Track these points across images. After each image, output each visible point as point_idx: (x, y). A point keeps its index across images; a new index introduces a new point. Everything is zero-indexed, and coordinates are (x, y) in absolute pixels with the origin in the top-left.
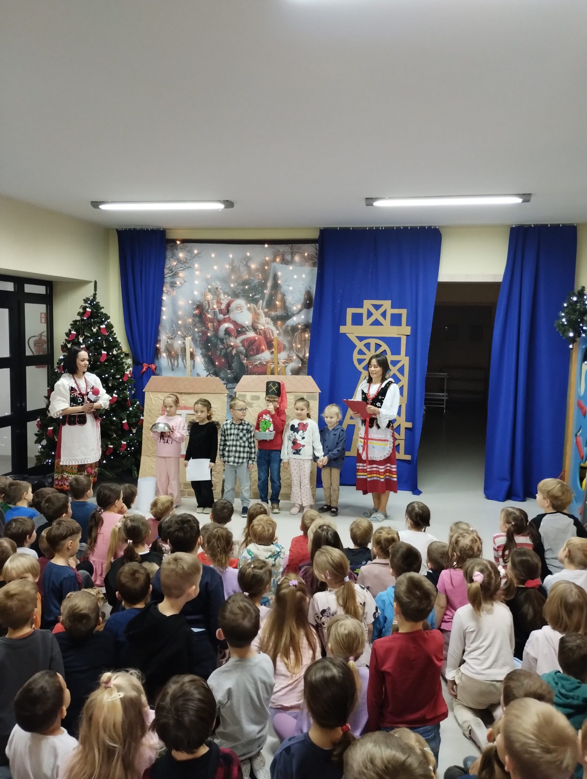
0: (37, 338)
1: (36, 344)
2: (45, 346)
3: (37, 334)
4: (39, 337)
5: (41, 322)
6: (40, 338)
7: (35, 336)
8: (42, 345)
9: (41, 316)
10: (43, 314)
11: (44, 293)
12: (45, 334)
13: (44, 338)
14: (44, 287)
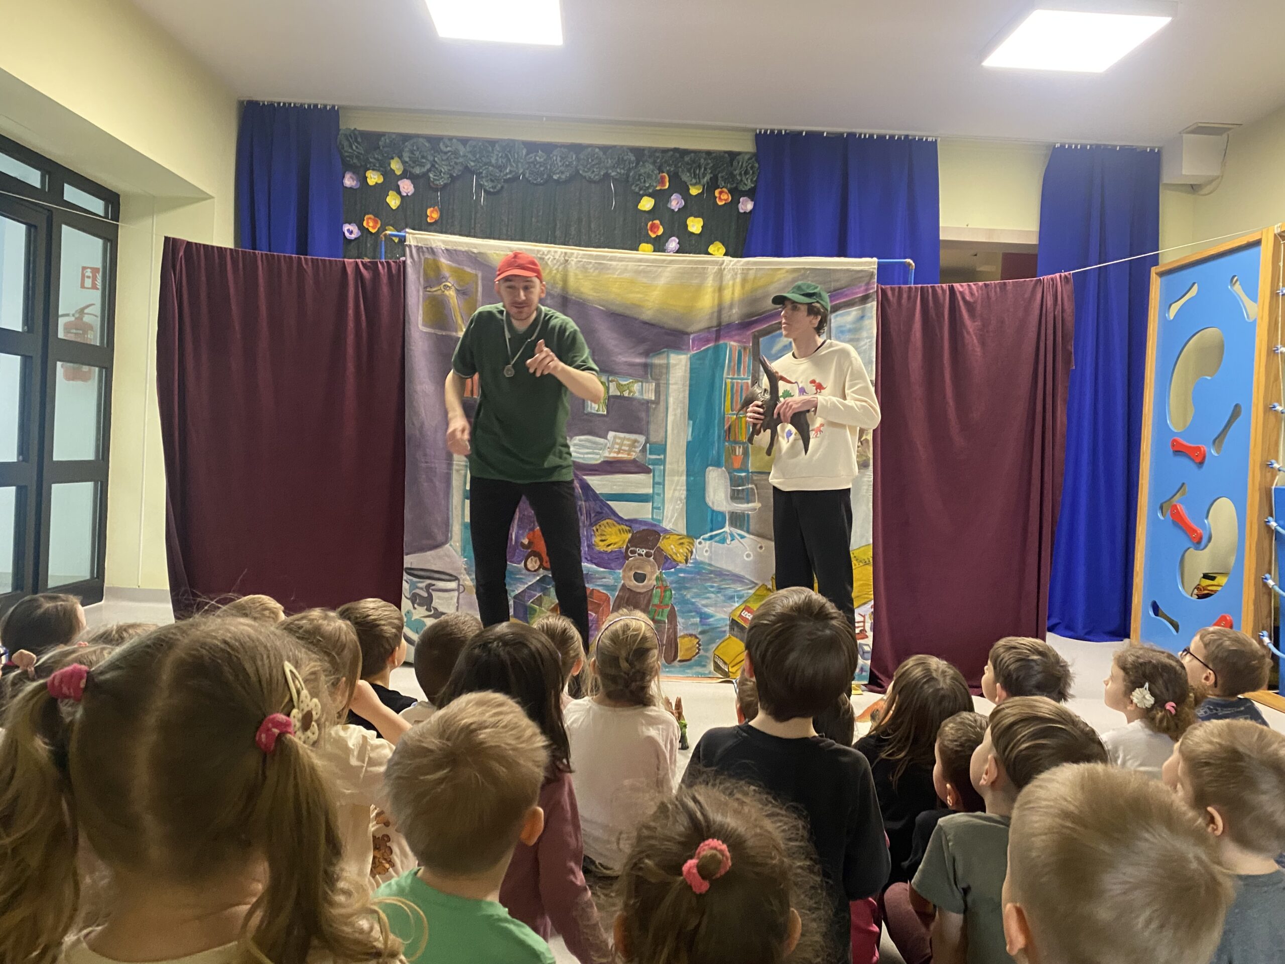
0: (73, 319)
5: (83, 286)
6: (83, 318)
9: (83, 276)
11: (102, 214)
14: (101, 203)
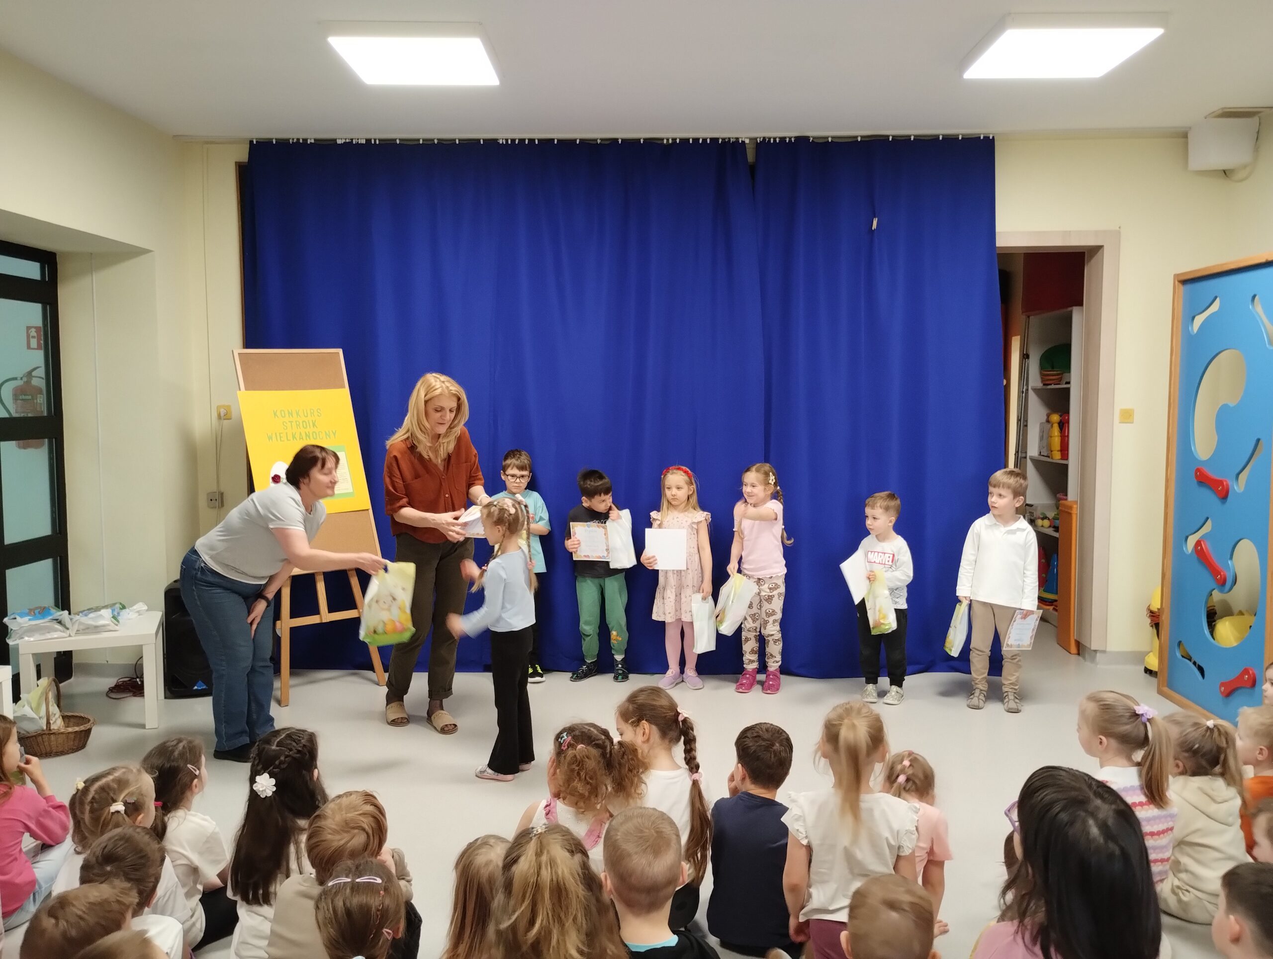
0: (19, 383)
2: (41, 400)
3: (19, 375)
4: (25, 379)
5: (29, 347)
6: (28, 383)
7: (15, 379)
8: (34, 398)
9: (30, 334)
10: (33, 330)
11: (37, 278)
12: (41, 372)
13: (39, 382)
14: (35, 266)
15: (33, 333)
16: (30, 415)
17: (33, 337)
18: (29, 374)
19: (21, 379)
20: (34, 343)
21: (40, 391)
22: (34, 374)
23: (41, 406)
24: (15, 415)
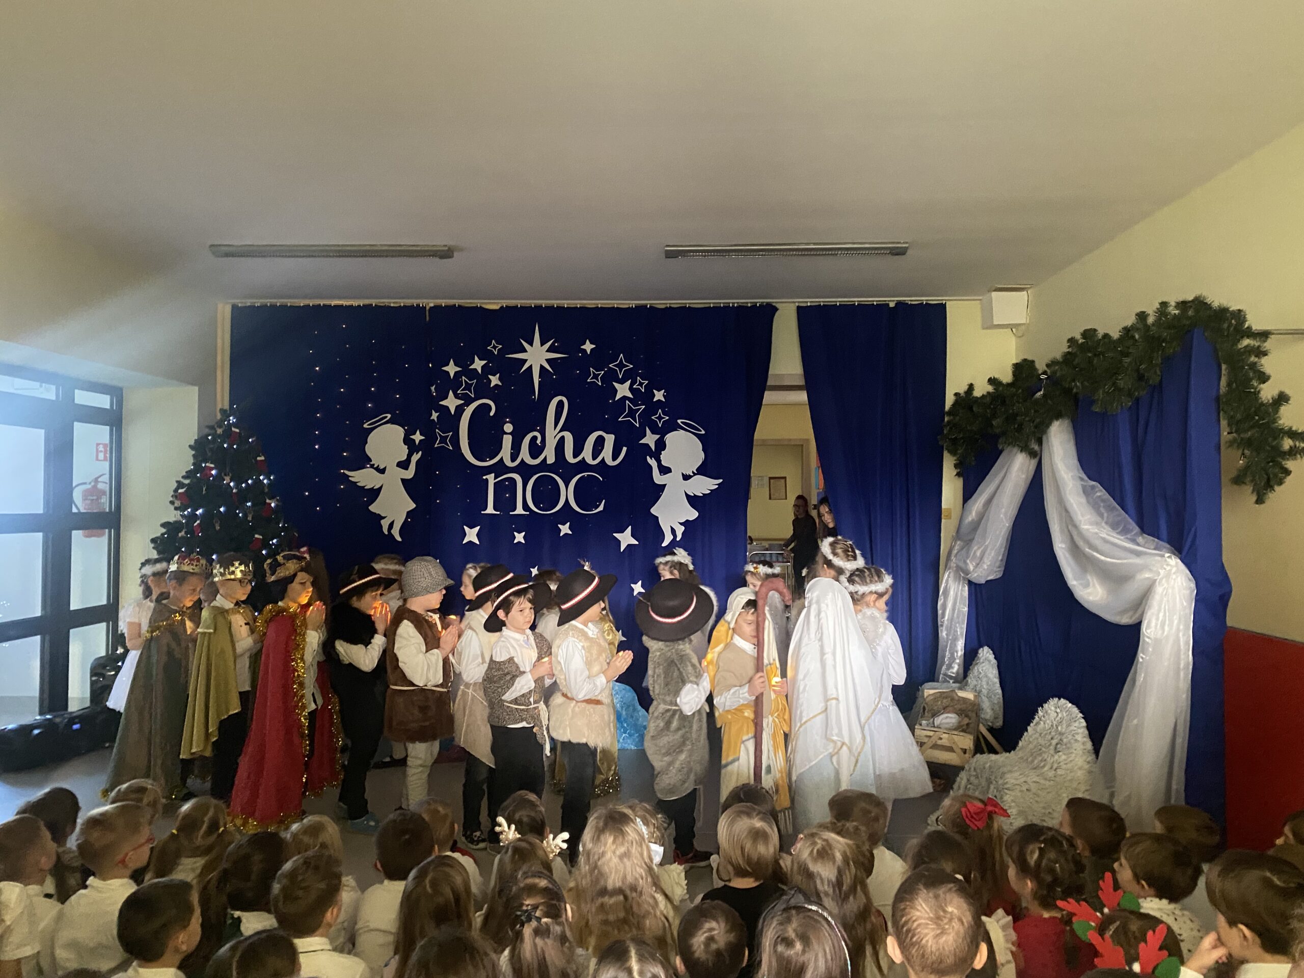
0: (89, 486)
1: (86, 495)
2: (105, 500)
3: (88, 481)
4: (93, 484)
5: (97, 459)
6: (95, 487)
7: (85, 483)
8: (99, 498)
9: (97, 451)
10: (101, 446)
11: (107, 406)
12: (106, 478)
13: (103, 486)
14: (107, 398)
15: (101, 448)
16: (95, 511)
17: (101, 451)
18: (96, 480)
19: (90, 483)
20: (101, 456)
21: (104, 493)
22: (100, 480)
23: (106, 505)
24: (82, 510)
